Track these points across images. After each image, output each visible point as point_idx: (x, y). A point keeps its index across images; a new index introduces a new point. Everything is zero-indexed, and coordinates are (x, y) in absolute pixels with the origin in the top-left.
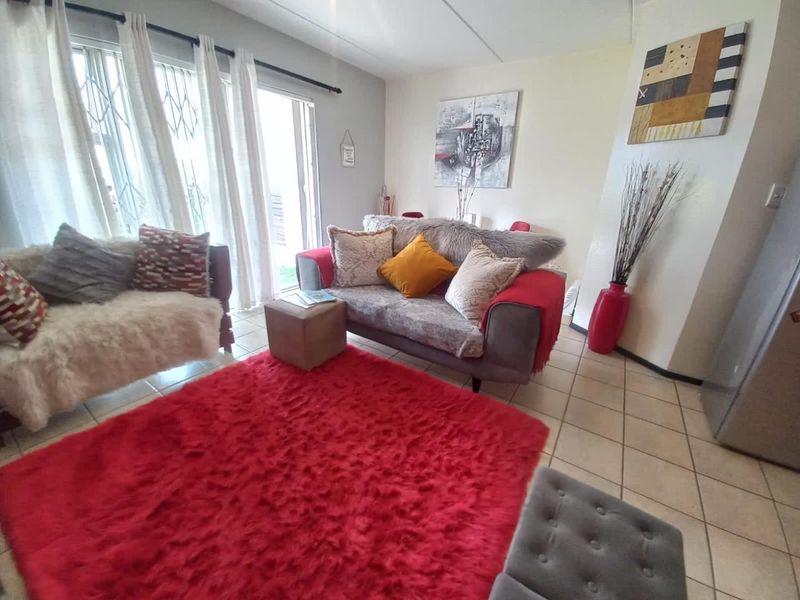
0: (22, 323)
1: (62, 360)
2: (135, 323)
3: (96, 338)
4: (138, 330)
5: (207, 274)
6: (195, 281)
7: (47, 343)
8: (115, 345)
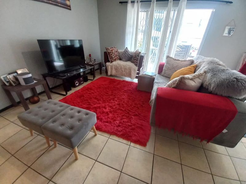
0: (112, 60)
1: (114, 67)
2: (123, 66)
3: (118, 66)
4: (123, 67)
5: (138, 61)
6: (136, 62)
7: (113, 64)
8: (119, 68)
